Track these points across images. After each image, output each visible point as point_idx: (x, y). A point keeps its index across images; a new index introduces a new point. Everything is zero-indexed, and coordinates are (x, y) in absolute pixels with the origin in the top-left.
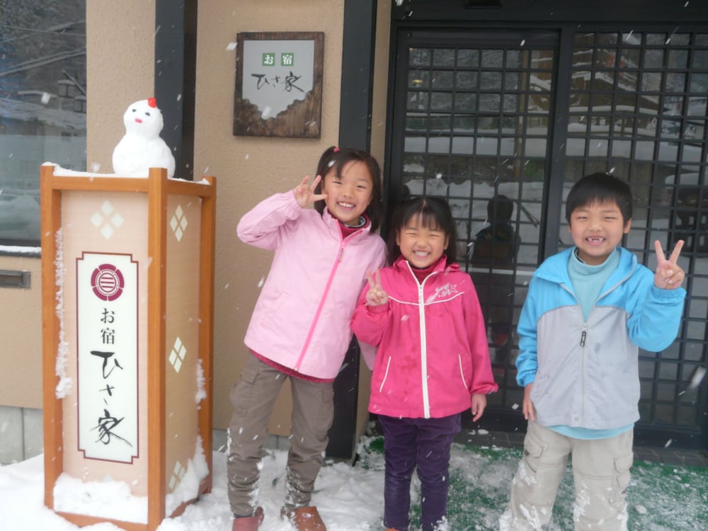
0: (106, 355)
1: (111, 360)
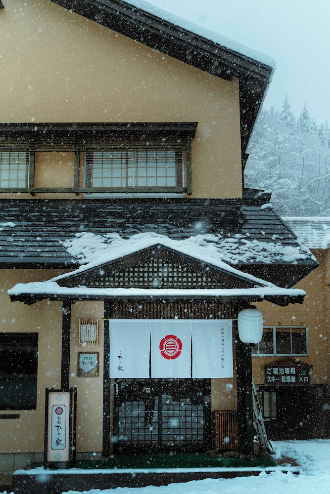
0: (58, 426)
1: (59, 427)
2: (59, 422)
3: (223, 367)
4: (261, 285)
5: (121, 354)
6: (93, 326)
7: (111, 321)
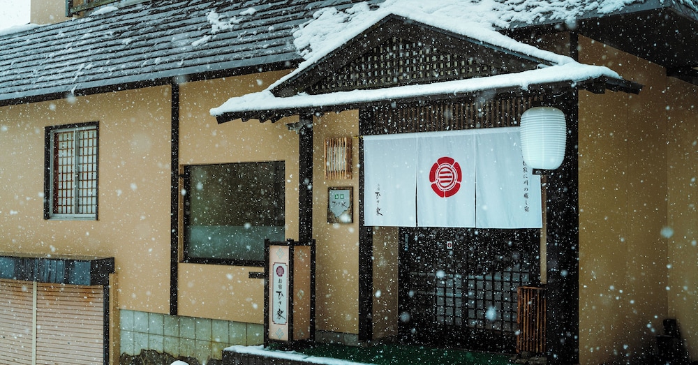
0: (280, 292)
1: (281, 294)
2: (280, 287)
3: (527, 209)
4: (549, 63)
5: (379, 189)
6: (340, 149)
7: (366, 138)
